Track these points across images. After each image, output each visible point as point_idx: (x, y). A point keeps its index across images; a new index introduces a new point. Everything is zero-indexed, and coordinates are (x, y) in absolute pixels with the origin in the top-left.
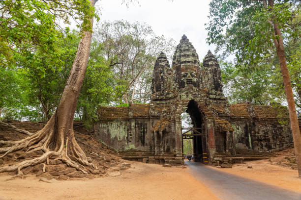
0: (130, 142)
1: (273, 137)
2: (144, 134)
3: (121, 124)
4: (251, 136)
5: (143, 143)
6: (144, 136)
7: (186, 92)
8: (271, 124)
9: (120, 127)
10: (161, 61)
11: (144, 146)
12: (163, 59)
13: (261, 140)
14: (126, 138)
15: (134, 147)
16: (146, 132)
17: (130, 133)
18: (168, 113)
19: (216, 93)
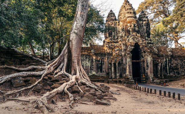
0: (93, 70)
1: (181, 67)
2: (102, 65)
3: (86, 58)
4: (169, 66)
5: (101, 71)
6: (102, 66)
7: (133, 37)
8: (180, 59)
9: (85, 60)
10: (111, 16)
11: (102, 73)
12: (112, 15)
13: (174, 69)
14: (89, 68)
15: (95, 73)
16: (103, 64)
17: (92, 64)
18: (120, 51)
19: (148, 39)
